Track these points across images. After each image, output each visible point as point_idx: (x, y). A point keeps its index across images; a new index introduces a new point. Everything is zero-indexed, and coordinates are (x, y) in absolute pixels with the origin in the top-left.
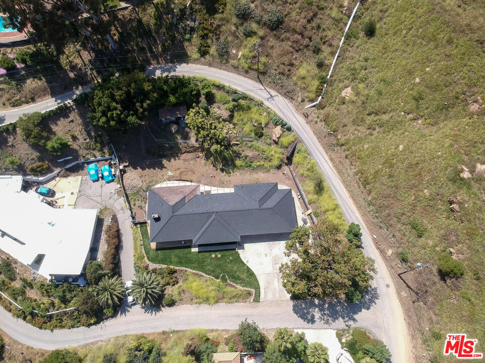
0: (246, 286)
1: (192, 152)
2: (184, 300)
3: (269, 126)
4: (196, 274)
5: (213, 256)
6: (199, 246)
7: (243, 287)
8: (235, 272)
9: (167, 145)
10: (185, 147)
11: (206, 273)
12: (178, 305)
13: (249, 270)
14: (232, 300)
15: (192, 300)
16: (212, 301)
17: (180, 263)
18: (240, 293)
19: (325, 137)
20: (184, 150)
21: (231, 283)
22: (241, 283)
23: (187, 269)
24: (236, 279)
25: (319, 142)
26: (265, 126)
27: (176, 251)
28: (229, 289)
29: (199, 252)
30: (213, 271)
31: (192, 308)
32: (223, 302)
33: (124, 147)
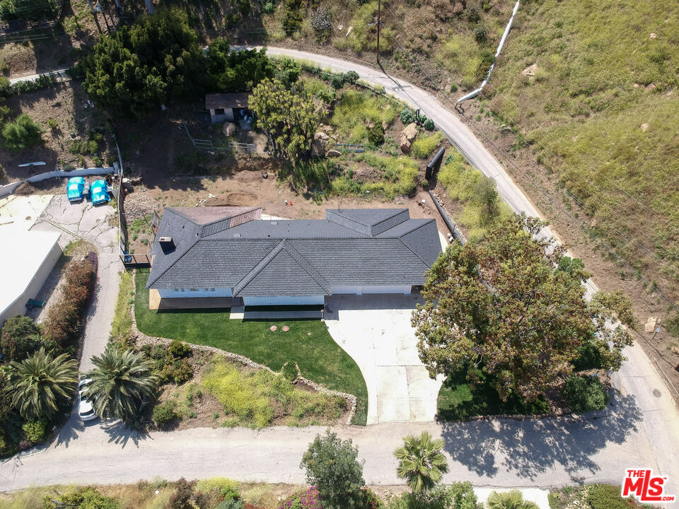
0: (336, 388)
1: (255, 169)
2: (199, 416)
3: (394, 127)
4: (234, 361)
5: (273, 328)
7: (330, 389)
8: (317, 360)
9: (213, 153)
10: (245, 159)
11: (253, 359)
12: (185, 428)
13: (345, 357)
14: (305, 420)
15: (217, 417)
16: (260, 418)
17: (203, 338)
18: (323, 401)
19: (496, 138)
20: (241, 163)
21: (306, 381)
22: (326, 382)
23: (215, 350)
24: (317, 373)
25: (486, 147)
26: (388, 128)
27: (198, 316)
28: (299, 392)
29: (244, 320)
30: (269, 356)
31: (214, 435)
32: (284, 424)
33: (138, 152)
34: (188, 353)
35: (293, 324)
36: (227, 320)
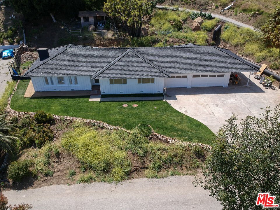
0: (190, 139)
1: (106, 46)
2: (55, 175)
3: (188, 22)
5: (125, 105)
6: (103, 96)
7: (185, 140)
8: (166, 122)
9: (81, 37)
10: (100, 40)
11: (110, 123)
12: (39, 185)
14: (164, 172)
15: (73, 174)
16: (117, 171)
18: (180, 151)
19: (250, 19)
20: (98, 42)
21: (160, 136)
22: (180, 136)
24: (172, 131)
25: (245, 24)
26: (184, 23)
29: (100, 102)
30: (123, 121)
31: (69, 191)
32: (143, 177)
34: (51, 121)
35: (141, 103)
36: (87, 102)
